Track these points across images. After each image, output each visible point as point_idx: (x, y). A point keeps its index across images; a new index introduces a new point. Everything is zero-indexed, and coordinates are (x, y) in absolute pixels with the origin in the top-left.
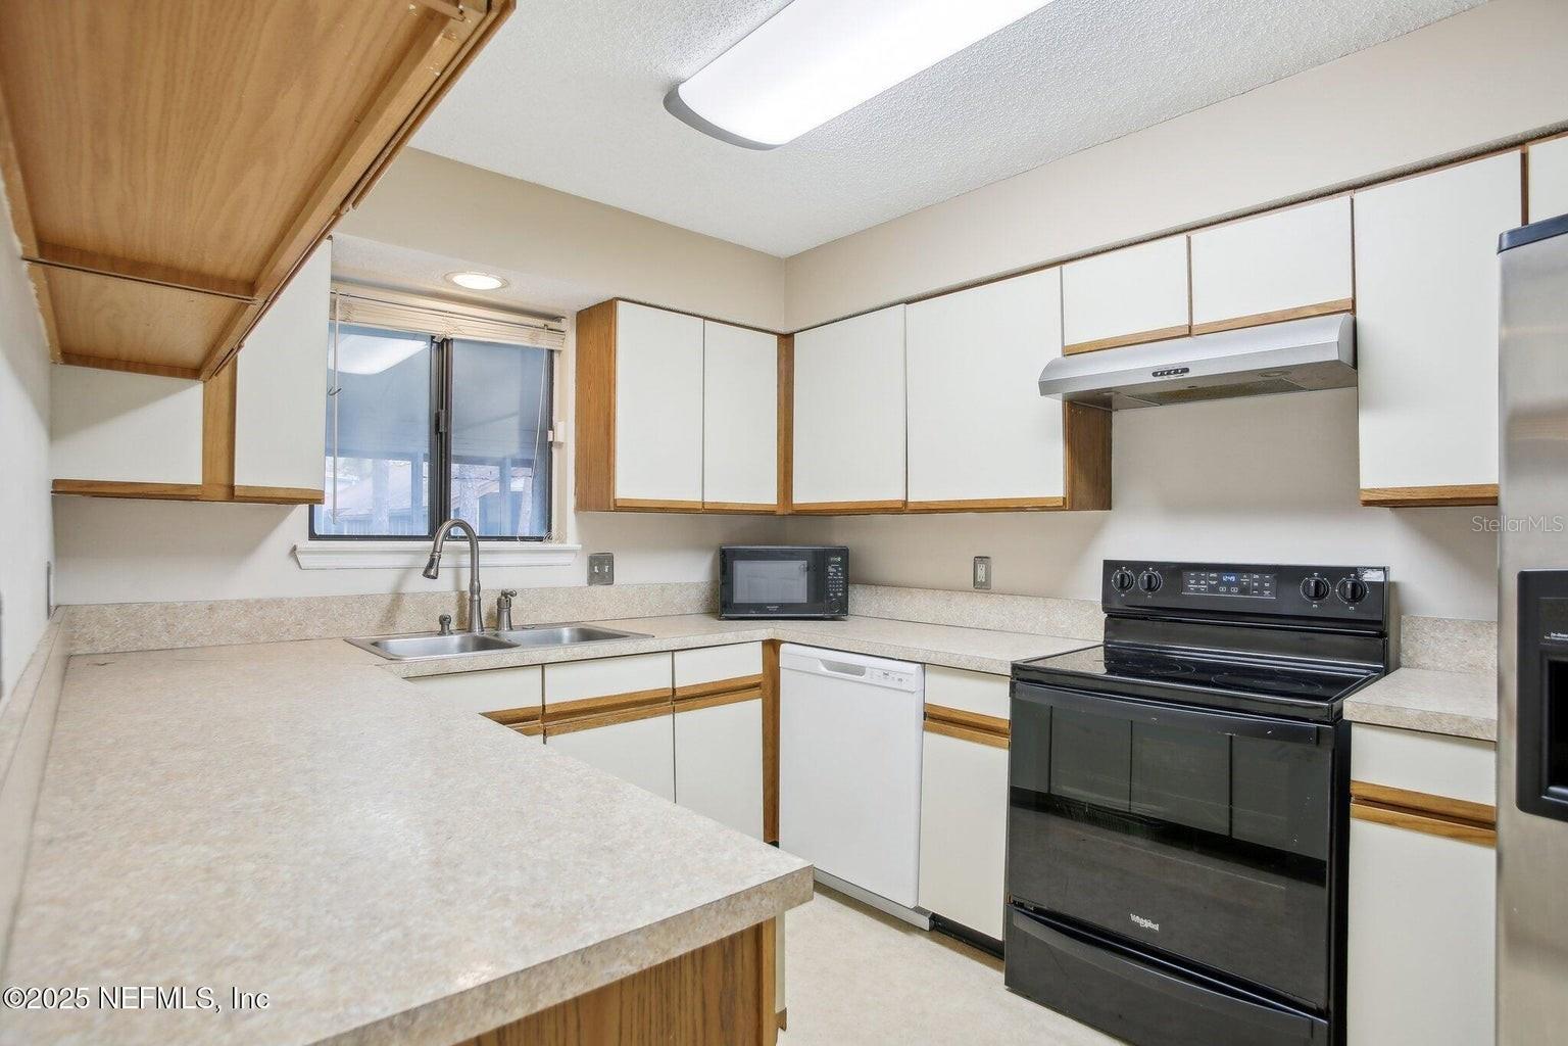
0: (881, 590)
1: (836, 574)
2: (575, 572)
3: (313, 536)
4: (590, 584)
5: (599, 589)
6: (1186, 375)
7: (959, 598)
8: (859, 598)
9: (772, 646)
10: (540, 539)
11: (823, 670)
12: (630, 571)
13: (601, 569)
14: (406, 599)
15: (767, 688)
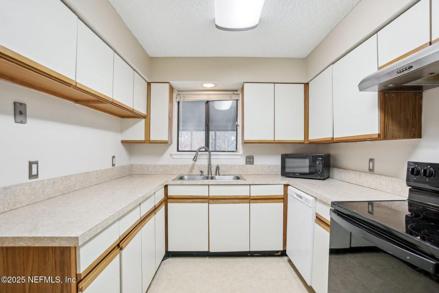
0: (341, 170)
1: (319, 164)
2: (242, 161)
3: (178, 151)
4: (246, 164)
5: (249, 166)
6: (412, 70)
7: (363, 175)
8: (336, 173)
9: (286, 186)
10: (233, 152)
11: (295, 196)
12: (259, 161)
13: (250, 160)
14: (195, 166)
15: (284, 199)
